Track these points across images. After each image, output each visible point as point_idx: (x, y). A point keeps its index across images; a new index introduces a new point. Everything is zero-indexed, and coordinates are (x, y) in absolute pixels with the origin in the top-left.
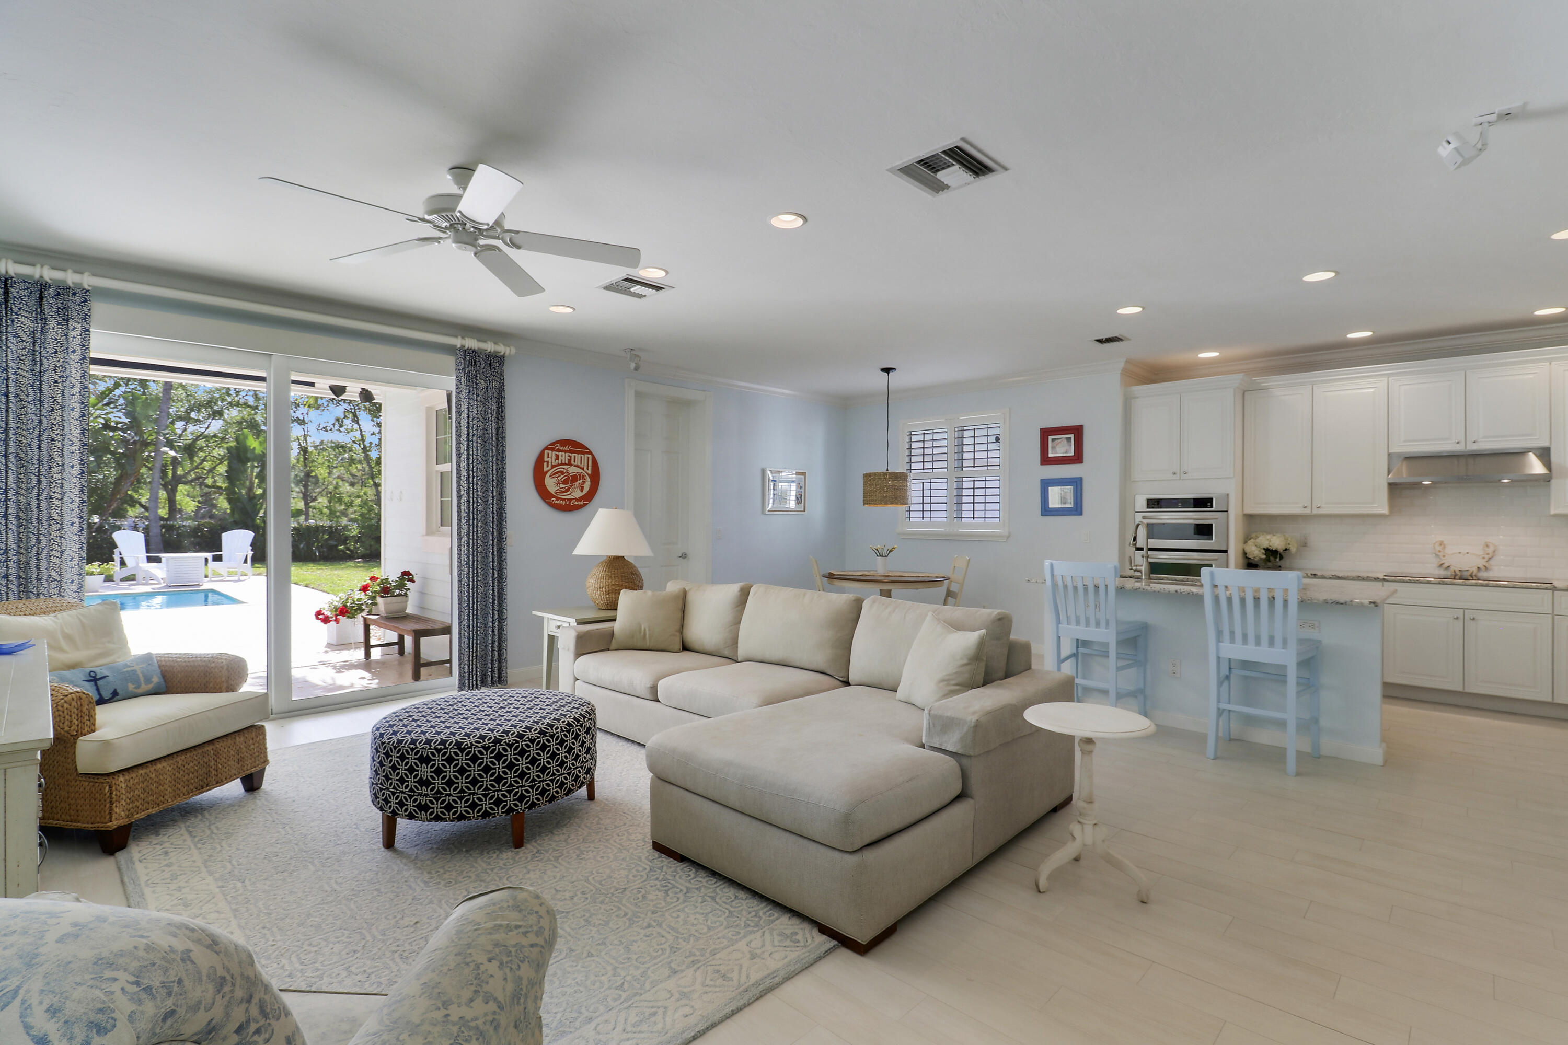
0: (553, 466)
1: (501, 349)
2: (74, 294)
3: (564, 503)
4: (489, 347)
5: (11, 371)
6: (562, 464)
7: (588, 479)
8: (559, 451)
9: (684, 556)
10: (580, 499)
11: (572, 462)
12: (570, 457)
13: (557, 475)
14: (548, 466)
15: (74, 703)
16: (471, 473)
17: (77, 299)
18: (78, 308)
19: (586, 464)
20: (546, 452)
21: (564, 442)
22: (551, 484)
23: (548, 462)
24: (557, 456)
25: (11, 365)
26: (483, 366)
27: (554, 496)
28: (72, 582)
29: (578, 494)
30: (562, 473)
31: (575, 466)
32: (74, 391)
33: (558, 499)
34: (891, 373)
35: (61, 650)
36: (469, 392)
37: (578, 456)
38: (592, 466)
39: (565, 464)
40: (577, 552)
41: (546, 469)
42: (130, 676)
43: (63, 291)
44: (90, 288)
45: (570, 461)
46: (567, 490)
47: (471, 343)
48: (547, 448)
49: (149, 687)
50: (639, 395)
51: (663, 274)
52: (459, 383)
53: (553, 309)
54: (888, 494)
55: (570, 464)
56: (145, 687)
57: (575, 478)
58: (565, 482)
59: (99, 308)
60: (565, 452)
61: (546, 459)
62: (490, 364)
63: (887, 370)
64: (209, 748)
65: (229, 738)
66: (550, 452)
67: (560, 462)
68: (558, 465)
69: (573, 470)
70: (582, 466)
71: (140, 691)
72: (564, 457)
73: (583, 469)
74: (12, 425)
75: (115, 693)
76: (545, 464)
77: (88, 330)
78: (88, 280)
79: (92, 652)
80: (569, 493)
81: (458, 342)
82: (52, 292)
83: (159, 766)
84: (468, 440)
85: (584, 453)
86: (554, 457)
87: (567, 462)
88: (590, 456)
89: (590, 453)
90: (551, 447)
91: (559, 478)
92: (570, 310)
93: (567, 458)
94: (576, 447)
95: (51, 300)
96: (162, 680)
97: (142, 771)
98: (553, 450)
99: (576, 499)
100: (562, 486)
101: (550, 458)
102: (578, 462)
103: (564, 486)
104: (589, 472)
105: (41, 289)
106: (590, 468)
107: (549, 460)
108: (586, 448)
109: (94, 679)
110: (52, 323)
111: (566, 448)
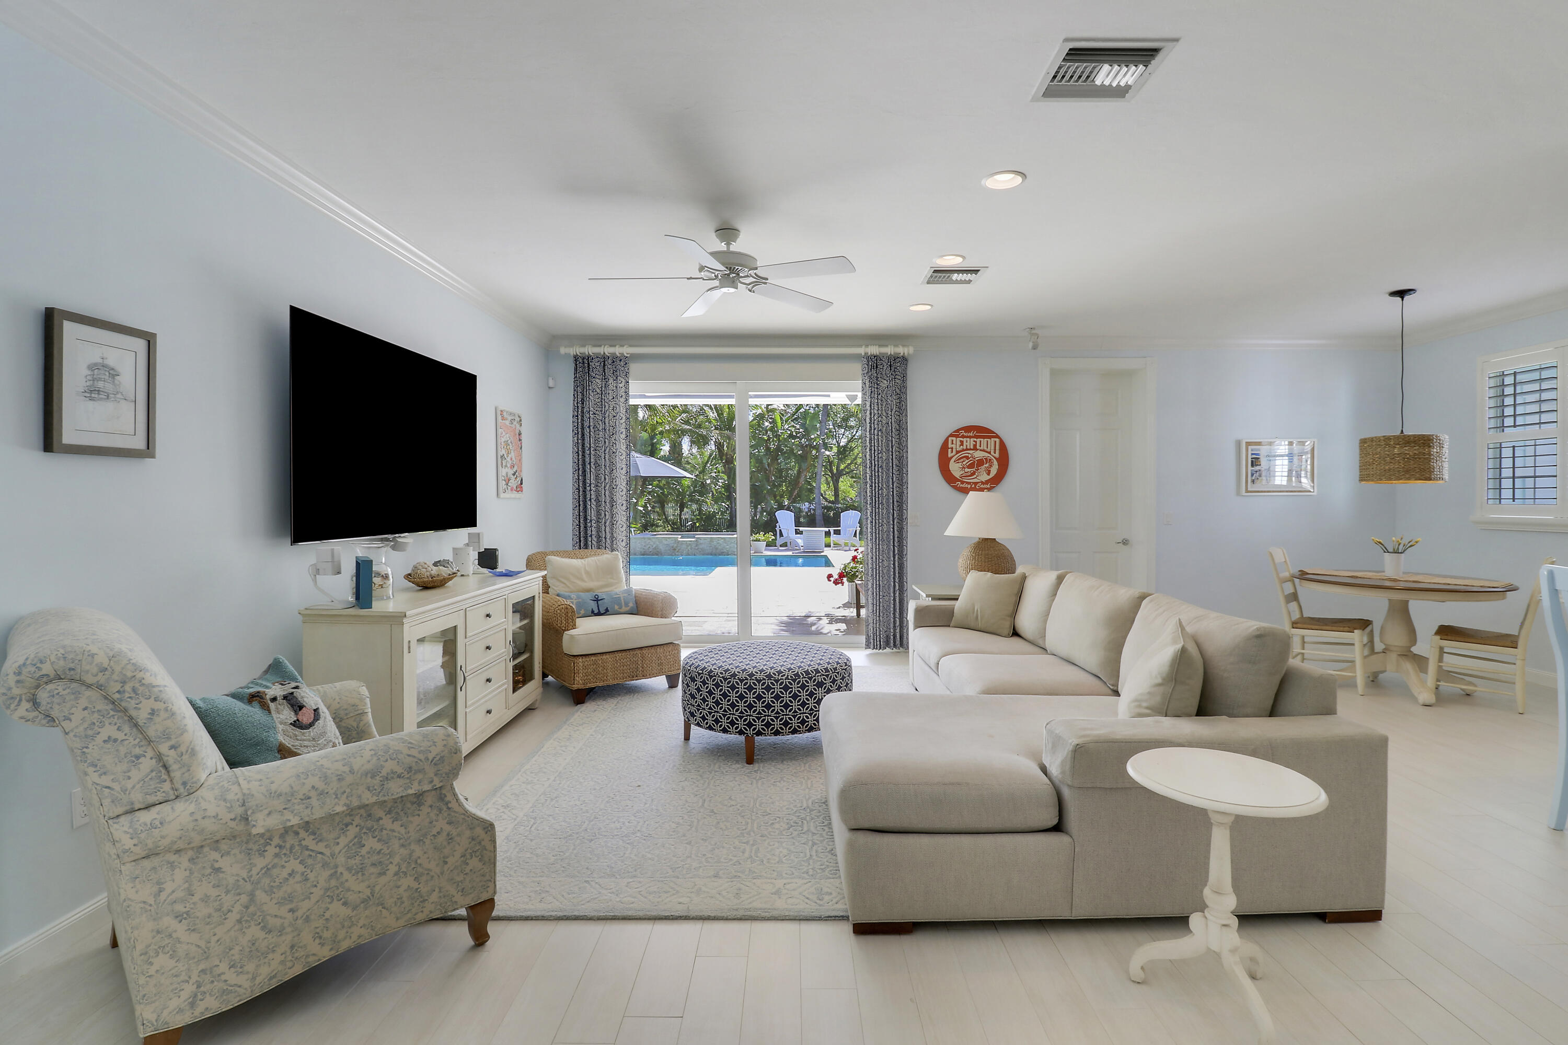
0: (958, 452)
1: (901, 350)
2: (621, 360)
3: (969, 486)
4: (889, 350)
5: (591, 413)
6: (967, 449)
7: (995, 463)
8: (963, 437)
9: (1125, 542)
10: (987, 482)
11: (978, 447)
12: (976, 442)
13: (962, 460)
14: (952, 452)
15: (563, 611)
16: (873, 462)
17: (622, 363)
18: (623, 369)
19: (993, 448)
20: (950, 438)
21: (968, 429)
22: (955, 469)
23: (952, 448)
24: (962, 442)
25: (591, 409)
26: (885, 368)
27: (959, 480)
28: (622, 541)
29: (984, 477)
30: (967, 458)
31: (981, 450)
32: (622, 421)
33: (963, 482)
34: (1406, 298)
35: (583, 580)
36: (872, 392)
37: (984, 441)
38: (1000, 450)
39: (970, 449)
40: (947, 533)
41: (950, 455)
42: (617, 601)
43: (615, 359)
44: (628, 355)
45: (975, 446)
46: (973, 474)
47: (874, 350)
48: (951, 435)
49: (627, 609)
50: (1054, 373)
51: (960, 260)
52: (864, 386)
53: (913, 308)
54: (1392, 466)
55: (975, 449)
56: (624, 609)
57: (981, 462)
58: (971, 466)
59: (634, 367)
60: (970, 437)
61: (950, 446)
62: (890, 366)
63: (1401, 294)
64: (638, 652)
65: (653, 648)
66: (954, 439)
67: (965, 447)
68: (963, 450)
69: (979, 455)
70: (989, 450)
71: (621, 611)
72: (969, 443)
73: (990, 453)
74: (592, 445)
75: (607, 610)
76: (950, 450)
77: (628, 382)
78: (626, 350)
79: (600, 583)
80: (975, 476)
81: (861, 351)
82: (610, 361)
83: (604, 657)
84: (870, 434)
85: (990, 437)
86: (959, 443)
87: (972, 447)
88: (997, 440)
89: (997, 436)
90: (956, 434)
91: (964, 463)
92: (929, 307)
93: (973, 443)
94: (982, 432)
95: (609, 366)
96: (635, 606)
97: (593, 658)
98: (957, 436)
99: (982, 482)
100: (967, 470)
101: (955, 444)
102: (984, 447)
103: (970, 470)
104: (997, 455)
105: (604, 359)
106: (997, 452)
107: (954, 446)
108: (993, 432)
109: (597, 600)
110: (611, 381)
111: (971, 434)
